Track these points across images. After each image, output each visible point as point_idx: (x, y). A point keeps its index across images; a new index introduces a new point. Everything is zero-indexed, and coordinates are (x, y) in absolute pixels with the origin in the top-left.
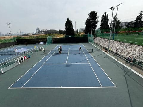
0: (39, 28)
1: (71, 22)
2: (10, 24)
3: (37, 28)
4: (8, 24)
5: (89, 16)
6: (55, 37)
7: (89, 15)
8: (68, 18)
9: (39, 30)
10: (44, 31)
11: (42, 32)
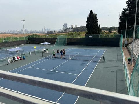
0: (67, 24)
1: (96, 16)
2: (24, 21)
3: (65, 24)
4: (22, 21)
5: (127, 5)
6: (79, 37)
7: (127, 3)
8: (91, 11)
9: (66, 26)
10: (72, 28)
11: (69, 29)
